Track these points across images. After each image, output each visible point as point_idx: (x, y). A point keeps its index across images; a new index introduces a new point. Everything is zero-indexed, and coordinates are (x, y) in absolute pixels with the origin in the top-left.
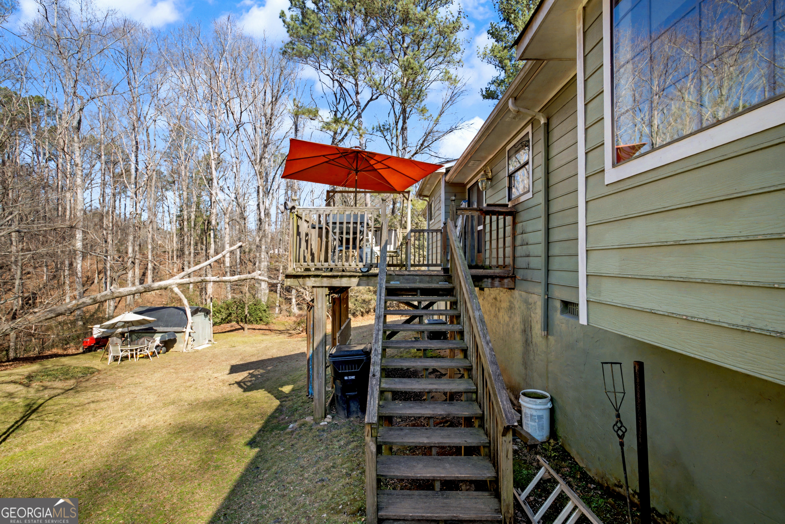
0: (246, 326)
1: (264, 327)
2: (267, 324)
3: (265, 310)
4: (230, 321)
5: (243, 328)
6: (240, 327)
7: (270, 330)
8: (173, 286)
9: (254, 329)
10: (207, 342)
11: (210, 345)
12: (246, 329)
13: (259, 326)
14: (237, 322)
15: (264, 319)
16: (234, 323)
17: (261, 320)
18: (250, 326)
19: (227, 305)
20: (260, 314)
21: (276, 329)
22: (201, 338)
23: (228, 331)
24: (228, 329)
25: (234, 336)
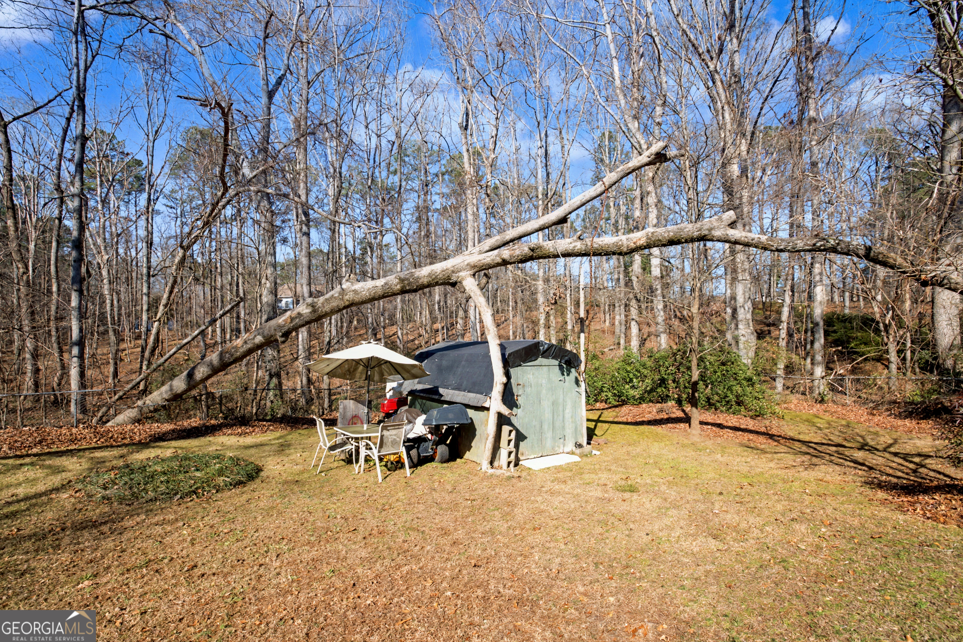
0: (696, 415)
1: (751, 424)
2: (758, 415)
3: (749, 380)
4: (664, 399)
5: (687, 420)
6: (680, 414)
7: (771, 437)
8: (462, 274)
9: (720, 426)
10: (570, 446)
11: (576, 459)
12: (695, 422)
13: (732, 420)
14: (679, 402)
15: (747, 400)
16: (671, 403)
17: (739, 403)
18: (709, 417)
19: (657, 361)
20: (738, 389)
21: (791, 434)
22: (549, 435)
23: (650, 423)
24: (648, 417)
25: (658, 438)
